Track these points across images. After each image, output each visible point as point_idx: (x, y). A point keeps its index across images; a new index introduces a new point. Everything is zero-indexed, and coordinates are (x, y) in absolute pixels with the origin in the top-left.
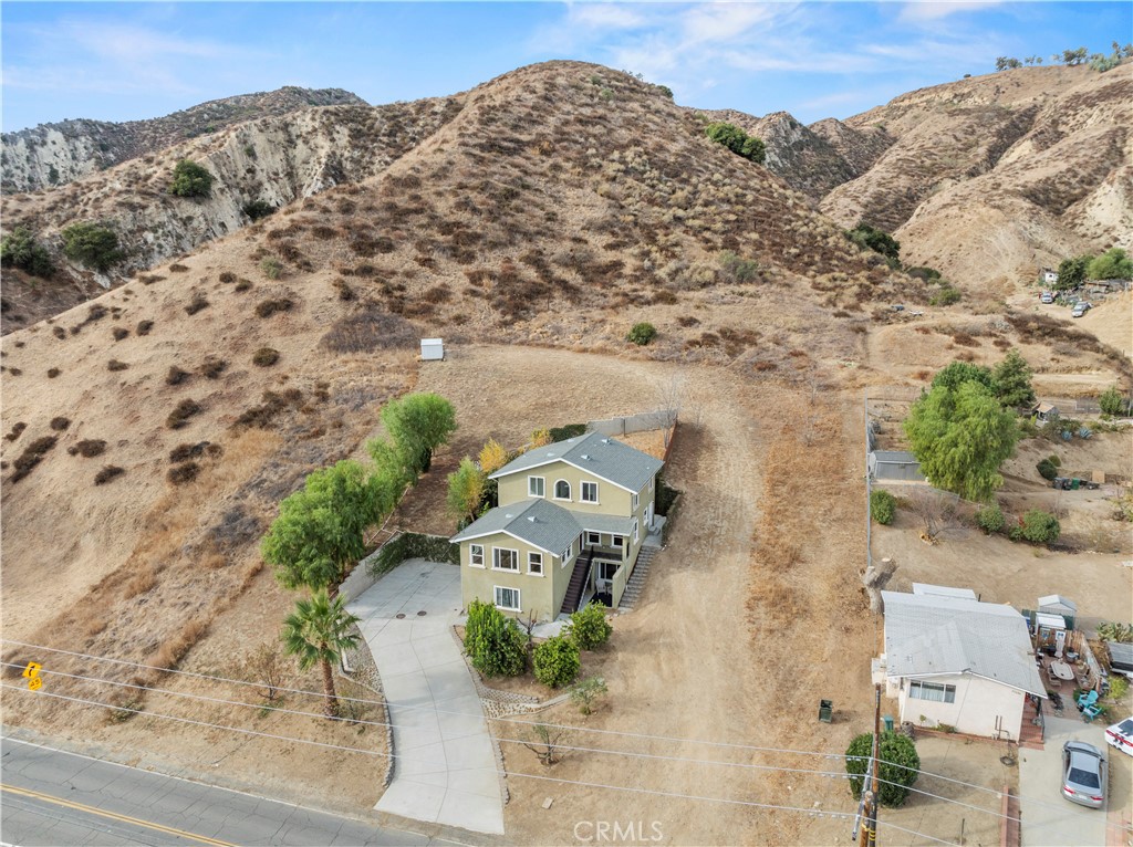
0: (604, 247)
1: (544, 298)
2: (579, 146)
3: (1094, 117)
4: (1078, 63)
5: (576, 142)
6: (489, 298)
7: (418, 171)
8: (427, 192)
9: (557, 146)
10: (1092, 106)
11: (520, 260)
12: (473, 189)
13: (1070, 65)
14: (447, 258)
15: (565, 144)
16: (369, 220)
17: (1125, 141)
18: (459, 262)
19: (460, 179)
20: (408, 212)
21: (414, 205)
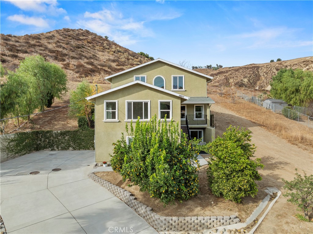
0: (116, 65)
1: (97, 73)
2: (100, 44)
3: (218, 77)
4: (210, 68)
5: (99, 42)
6: (73, 70)
7: (40, 36)
8: (44, 42)
9: (93, 42)
10: (217, 75)
11: (85, 63)
12: (63, 43)
13: (209, 69)
14: (53, 59)
15: (96, 42)
16: (17, 44)
17: (229, 80)
18: (58, 61)
19: (57, 40)
20: (35, 45)
21: (38, 44)
